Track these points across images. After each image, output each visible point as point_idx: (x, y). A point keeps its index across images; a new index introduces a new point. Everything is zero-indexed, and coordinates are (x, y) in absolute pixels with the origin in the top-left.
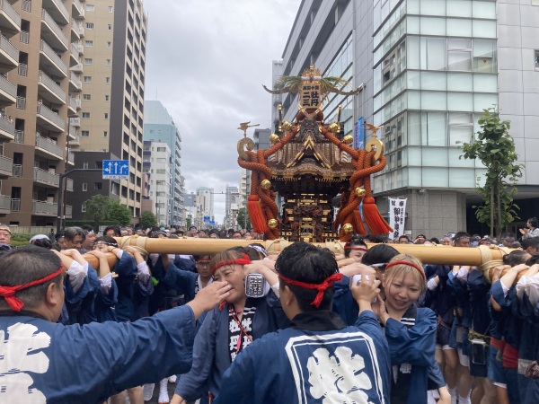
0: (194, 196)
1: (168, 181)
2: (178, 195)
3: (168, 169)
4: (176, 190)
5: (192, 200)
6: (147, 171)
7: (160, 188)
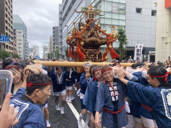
0: (32, 49)
1: (23, 43)
2: (26, 48)
3: (22, 39)
4: (26, 46)
5: (32, 50)
6: (15, 40)
7: (20, 46)
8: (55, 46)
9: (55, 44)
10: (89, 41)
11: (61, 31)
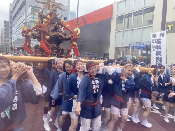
8: (6, 39)
9: (6, 37)
10: (53, 36)
11: (11, 27)
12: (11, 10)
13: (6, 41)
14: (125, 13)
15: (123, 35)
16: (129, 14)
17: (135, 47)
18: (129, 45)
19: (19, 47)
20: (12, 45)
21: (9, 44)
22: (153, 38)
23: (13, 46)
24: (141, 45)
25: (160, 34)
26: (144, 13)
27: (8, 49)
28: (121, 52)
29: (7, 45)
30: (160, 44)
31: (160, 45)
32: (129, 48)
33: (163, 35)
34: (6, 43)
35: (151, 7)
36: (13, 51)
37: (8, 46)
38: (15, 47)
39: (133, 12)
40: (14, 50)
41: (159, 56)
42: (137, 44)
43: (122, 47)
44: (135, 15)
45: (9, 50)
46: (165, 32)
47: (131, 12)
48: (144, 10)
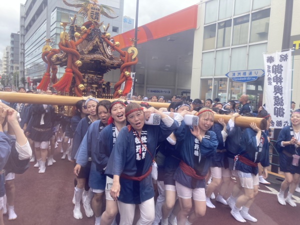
11: (23, 44)
12: (24, 15)
13: (14, 68)
14: (218, 20)
15: (215, 59)
16: (225, 22)
17: (236, 79)
18: (226, 75)
19: (36, 78)
20: (24, 75)
21: (20, 74)
22: (269, 64)
23: (26, 77)
24: (247, 75)
25: (281, 56)
26: (253, 20)
27: (18, 82)
28: (212, 87)
29: (16, 75)
30: (280, 74)
31: (280, 76)
32: (225, 81)
33: (287, 59)
34: (14, 71)
35: (264, 9)
36: (27, 85)
37: (18, 77)
38: (29, 78)
39: (232, 18)
40: (28, 83)
41: (278, 94)
42: (239, 74)
43: (213, 79)
44: (235, 24)
45: (20, 83)
46: (289, 53)
47: (229, 19)
48: (252, 14)
